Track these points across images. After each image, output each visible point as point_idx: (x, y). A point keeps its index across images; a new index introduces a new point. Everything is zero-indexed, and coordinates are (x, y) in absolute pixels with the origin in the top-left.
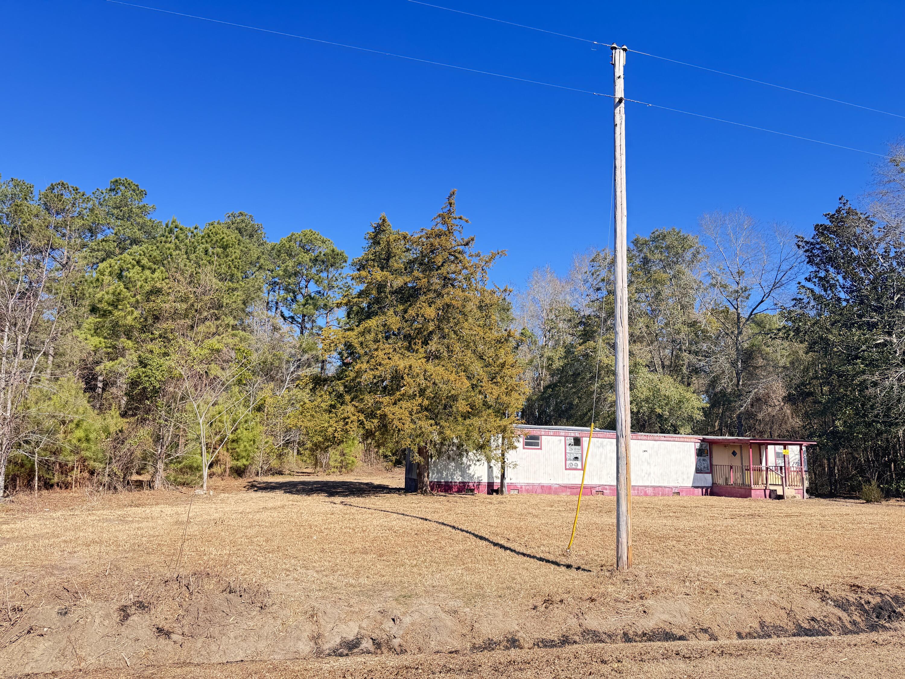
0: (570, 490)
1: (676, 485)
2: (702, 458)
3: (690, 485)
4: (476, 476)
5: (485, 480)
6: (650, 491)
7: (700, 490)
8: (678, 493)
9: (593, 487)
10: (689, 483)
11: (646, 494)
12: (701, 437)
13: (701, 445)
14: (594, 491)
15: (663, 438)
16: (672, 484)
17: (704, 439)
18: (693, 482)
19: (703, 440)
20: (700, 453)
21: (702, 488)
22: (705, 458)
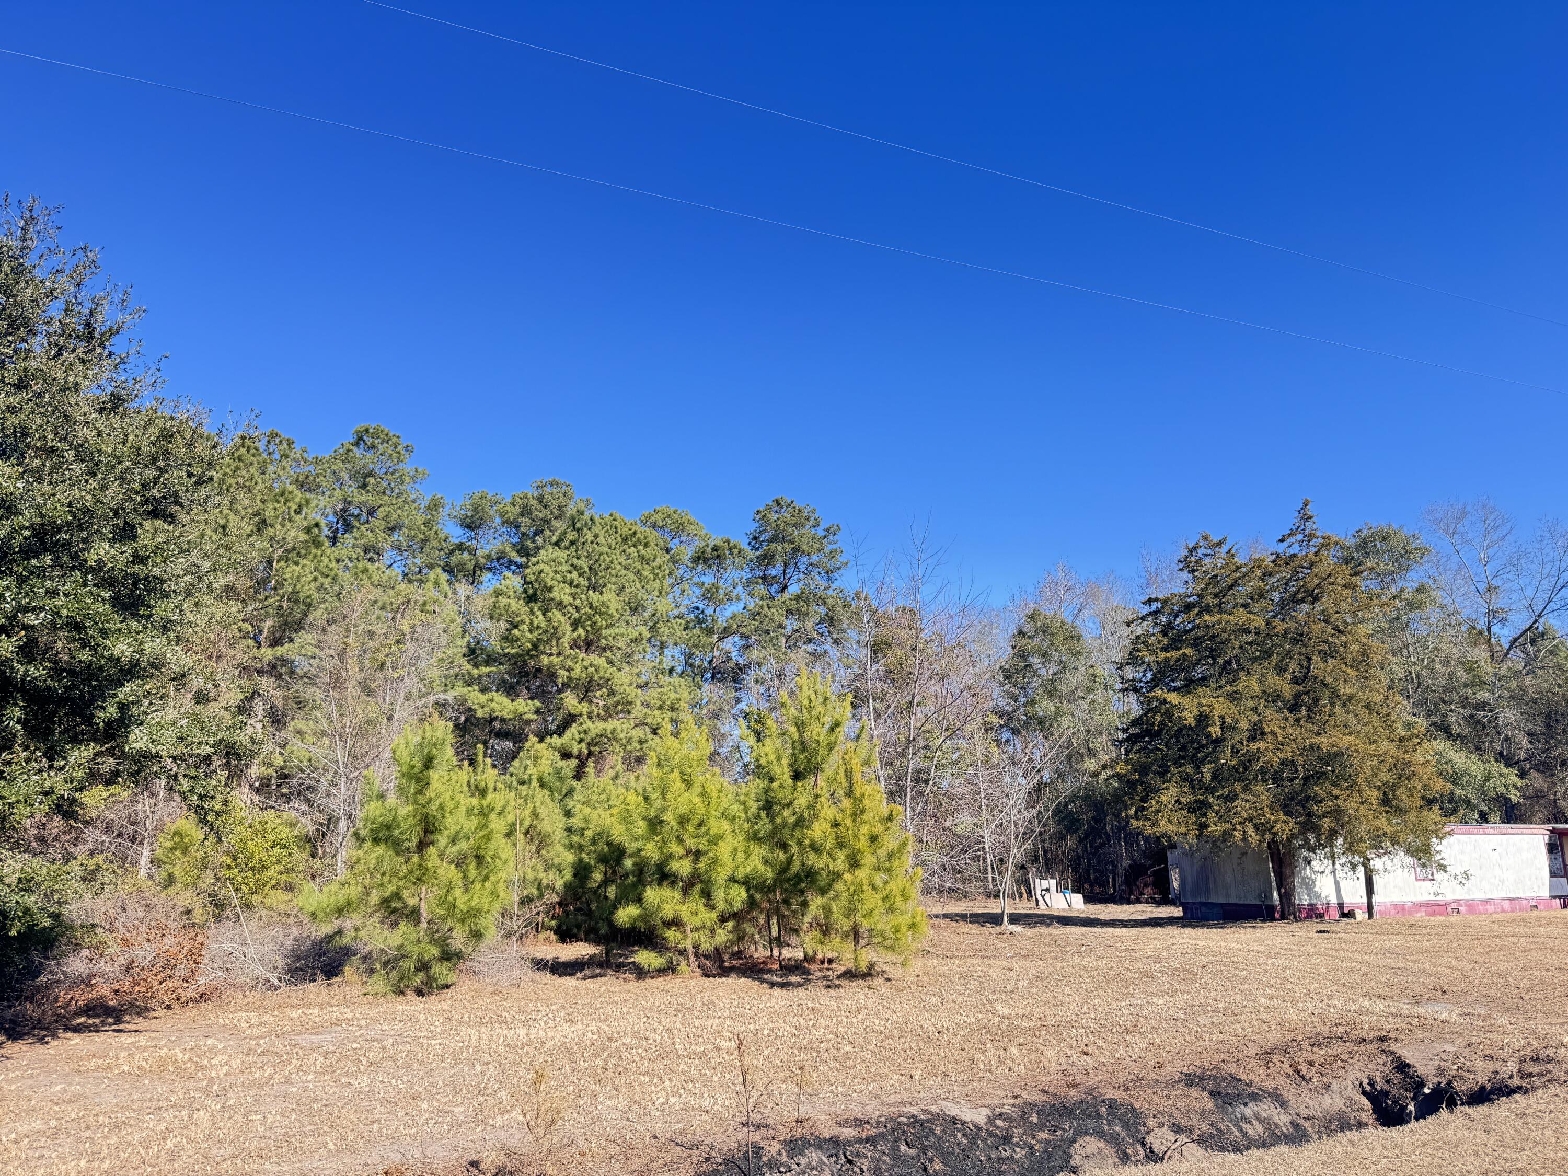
0: (1423, 909)
1: (1535, 895)
2: (1553, 856)
3: (1548, 895)
4: (1323, 895)
5: (1334, 901)
6: (1506, 905)
7: (1558, 900)
8: (1536, 907)
9: (1446, 904)
10: (1546, 893)
11: (1503, 911)
12: (1550, 827)
13: (1550, 838)
14: (1449, 909)
15: (1510, 831)
16: (1528, 894)
17: (1554, 829)
18: (1550, 891)
19: (1553, 831)
20: (1552, 848)
21: (1560, 897)
22: (1556, 856)
